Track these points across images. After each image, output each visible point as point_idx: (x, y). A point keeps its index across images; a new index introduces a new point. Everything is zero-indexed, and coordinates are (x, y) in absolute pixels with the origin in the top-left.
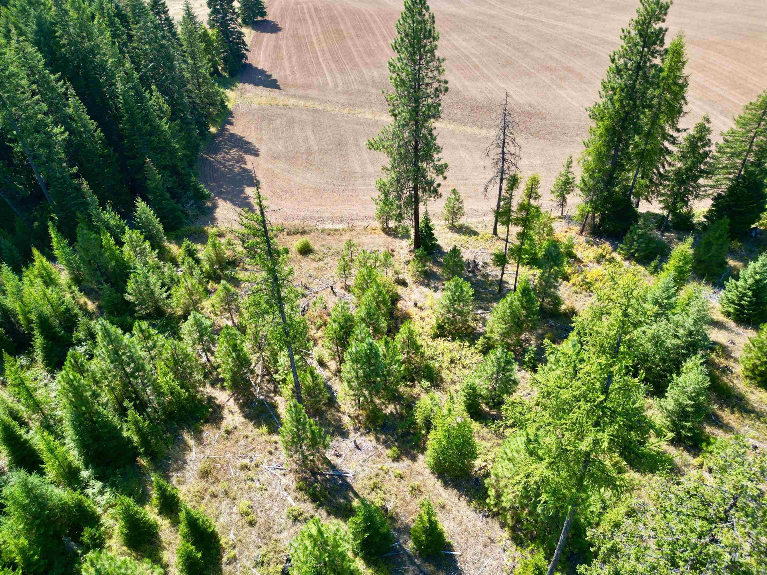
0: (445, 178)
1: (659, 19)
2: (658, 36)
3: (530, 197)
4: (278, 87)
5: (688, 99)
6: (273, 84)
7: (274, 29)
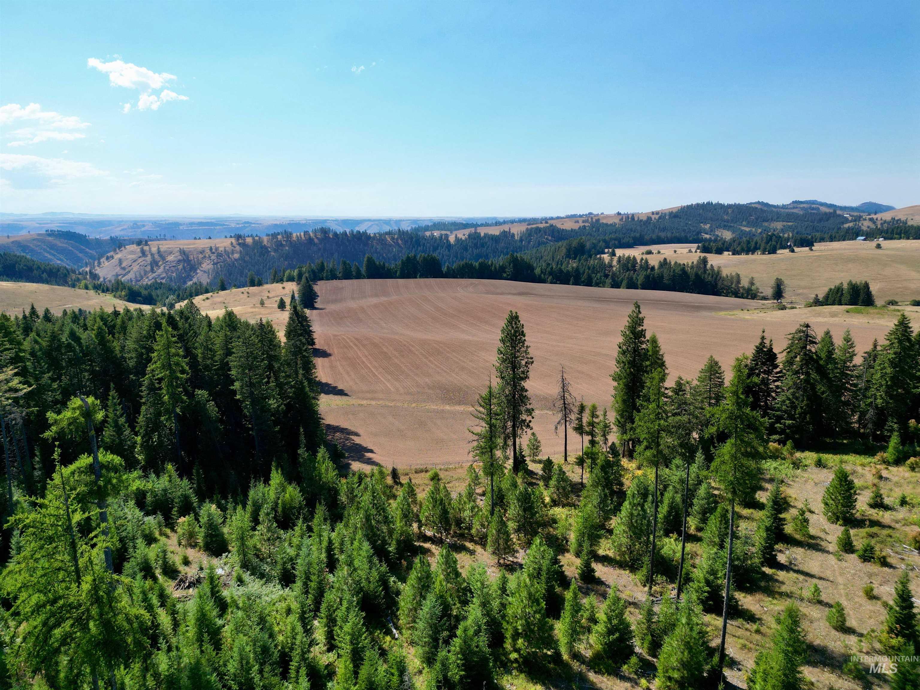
0: (533, 418)
1: (640, 325)
2: (641, 333)
3: (593, 417)
4: (346, 395)
5: (667, 366)
6: (341, 393)
7: (324, 354)
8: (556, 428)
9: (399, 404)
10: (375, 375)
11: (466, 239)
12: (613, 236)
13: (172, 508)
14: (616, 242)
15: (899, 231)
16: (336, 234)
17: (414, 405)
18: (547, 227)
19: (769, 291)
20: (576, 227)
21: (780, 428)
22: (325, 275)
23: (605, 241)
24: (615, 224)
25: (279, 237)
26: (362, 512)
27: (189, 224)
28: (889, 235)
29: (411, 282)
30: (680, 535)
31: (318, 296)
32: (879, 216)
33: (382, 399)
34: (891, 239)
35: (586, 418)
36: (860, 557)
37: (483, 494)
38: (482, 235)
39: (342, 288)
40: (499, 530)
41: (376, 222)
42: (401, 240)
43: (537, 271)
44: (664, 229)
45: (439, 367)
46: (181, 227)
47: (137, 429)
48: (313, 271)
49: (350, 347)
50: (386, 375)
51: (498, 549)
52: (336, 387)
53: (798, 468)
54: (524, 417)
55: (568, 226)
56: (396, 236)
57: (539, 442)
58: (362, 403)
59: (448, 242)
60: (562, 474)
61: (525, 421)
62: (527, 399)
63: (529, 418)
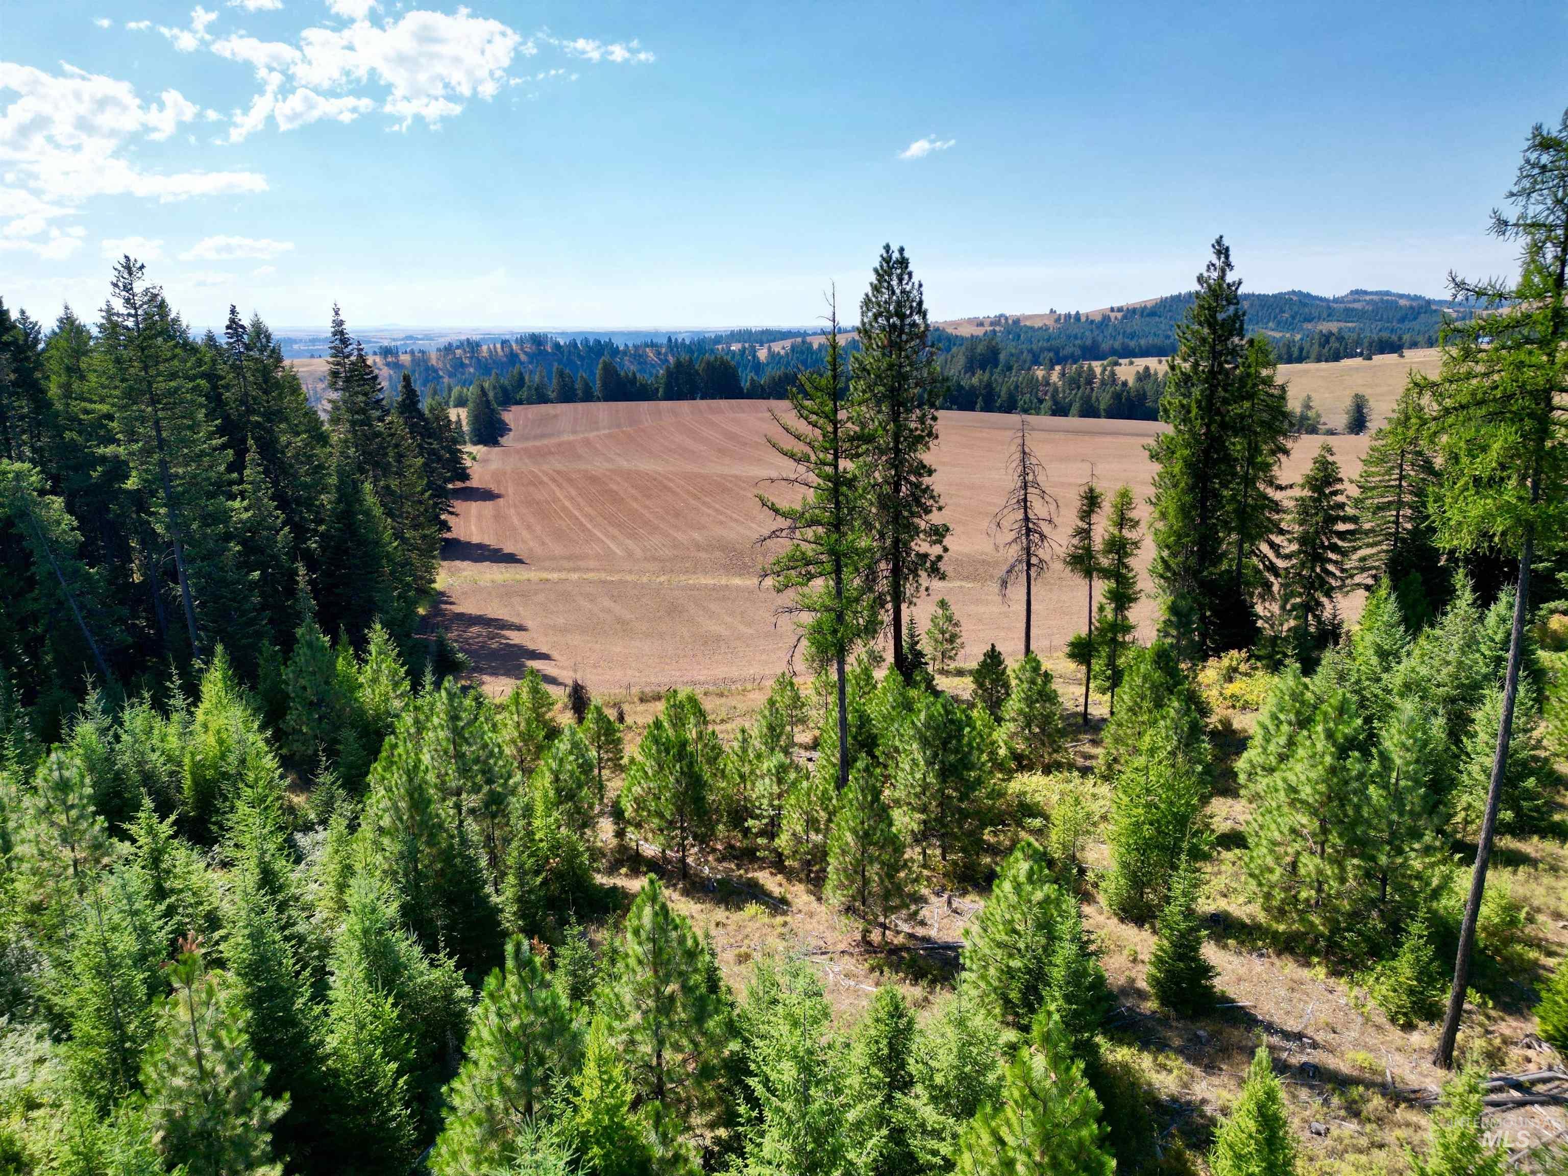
3: (1121, 526)
4: (521, 561)
6: (511, 559)
7: (485, 496)
9: (629, 578)
10: (584, 529)
11: (787, 353)
12: (1046, 344)
14: (1051, 354)
16: (557, 346)
17: (662, 579)
19: (1341, 420)
20: (979, 332)
22: (525, 396)
23: (1030, 351)
24: (1048, 328)
25: (458, 351)
29: (684, 406)
31: (509, 428)
33: (592, 570)
37: (815, 745)
38: (814, 346)
39: (556, 416)
40: (866, 834)
41: (633, 336)
42: (672, 355)
44: (1132, 336)
45: (722, 513)
46: (296, 347)
48: (504, 390)
49: (542, 482)
50: (610, 529)
51: (862, 895)
52: (500, 550)
54: (921, 545)
55: (966, 332)
56: (663, 349)
58: (550, 576)
59: (754, 356)
60: (1039, 681)
61: (926, 556)
62: (932, 497)
63: (937, 550)
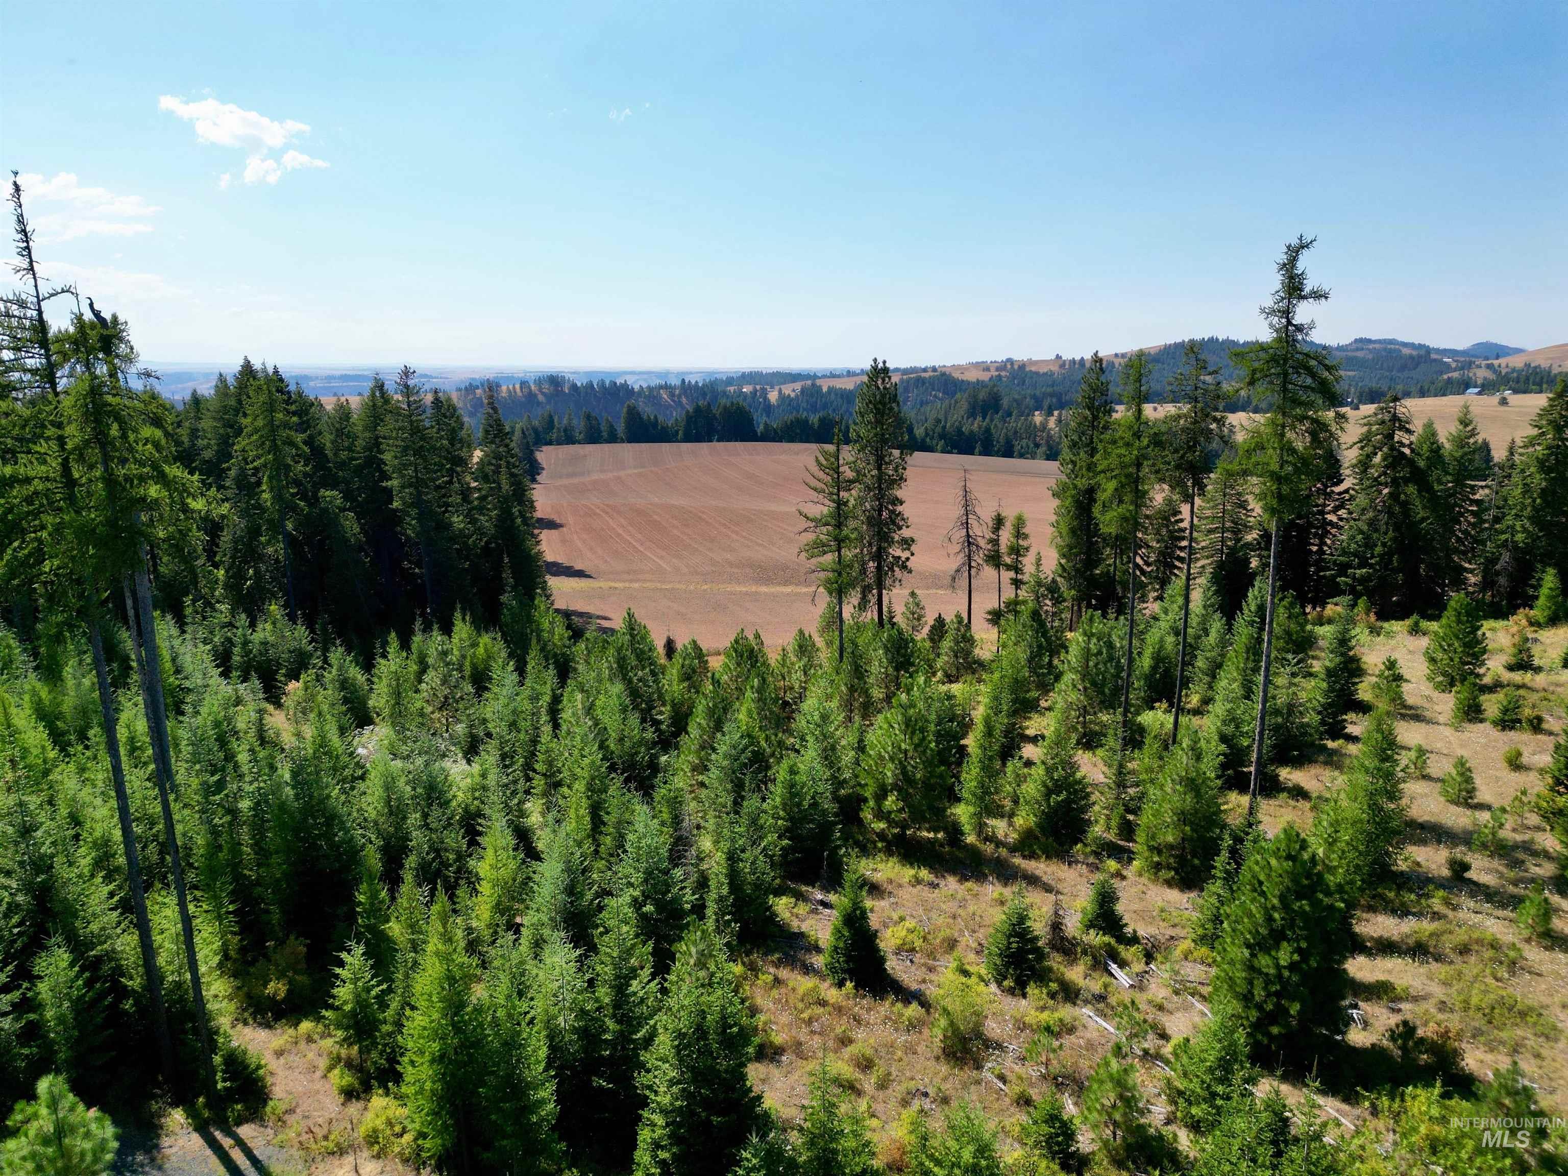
3: (1018, 538)
4: (589, 577)
6: (582, 573)
7: (551, 525)
8: (954, 579)
9: (679, 586)
10: (637, 551)
11: (797, 396)
12: (1049, 390)
13: (277, 672)
15: (1537, 380)
16: (574, 387)
17: (705, 587)
18: (934, 377)
20: (985, 377)
21: (1346, 584)
22: (555, 436)
24: (1052, 373)
25: (478, 391)
26: (611, 651)
27: (326, 378)
28: (1521, 386)
29: (703, 448)
30: (1171, 705)
31: (543, 469)
32: (1503, 361)
33: (650, 581)
34: (1525, 392)
35: (1006, 537)
36: (1495, 723)
38: (825, 389)
39: (584, 456)
41: (645, 376)
42: (687, 397)
43: (919, 432)
45: (749, 539)
47: (217, 558)
48: (535, 430)
49: (595, 514)
50: (658, 551)
52: (571, 567)
53: (1379, 635)
55: (972, 376)
56: (677, 392)
57: (922, 608)
58: (616, 585)
59: (766, 399)
60: (962, 630)
61: (899, 558)
62: (903, 519)
63: (906, 554)
